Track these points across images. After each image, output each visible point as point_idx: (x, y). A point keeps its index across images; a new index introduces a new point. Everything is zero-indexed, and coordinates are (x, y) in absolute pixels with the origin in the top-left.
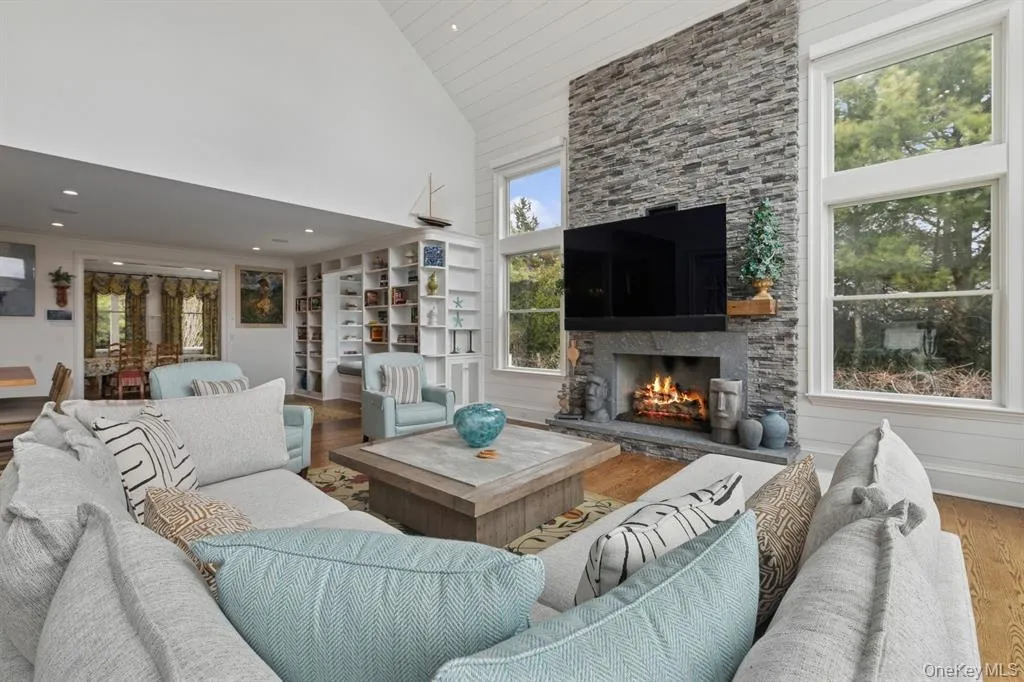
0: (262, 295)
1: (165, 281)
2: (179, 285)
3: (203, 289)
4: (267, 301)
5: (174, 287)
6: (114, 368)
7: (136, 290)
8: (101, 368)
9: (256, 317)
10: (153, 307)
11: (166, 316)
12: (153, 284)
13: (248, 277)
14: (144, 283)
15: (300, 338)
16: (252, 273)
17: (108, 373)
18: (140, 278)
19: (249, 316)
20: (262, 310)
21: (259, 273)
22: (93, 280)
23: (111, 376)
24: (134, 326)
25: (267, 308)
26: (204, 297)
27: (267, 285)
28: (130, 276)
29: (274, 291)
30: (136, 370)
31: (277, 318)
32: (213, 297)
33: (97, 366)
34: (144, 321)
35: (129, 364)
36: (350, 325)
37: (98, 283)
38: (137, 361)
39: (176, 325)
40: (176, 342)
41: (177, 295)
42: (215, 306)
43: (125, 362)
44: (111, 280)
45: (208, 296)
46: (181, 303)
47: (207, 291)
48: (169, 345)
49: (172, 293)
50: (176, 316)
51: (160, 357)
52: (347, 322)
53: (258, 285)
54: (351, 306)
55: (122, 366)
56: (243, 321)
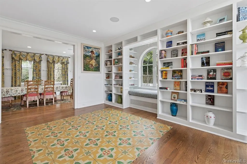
0: (92, 58)
1: (48, 56)
2: (53, 58)
3: (62, 60)
4: (94, 61)
5: (52, 59)
6: (25, 92)
7: (37, 59)
8: (18, 92)
9: (89, 68)
10: (44, 66)
11: (49, 70)
12: (44, 57)
13: (86, 49)
14: (40, 57)
15: (107, 78)
16: (88, 47)
17: (22, 94)
18: (39, 55)
19: (86, 68)
20: (92, 65)
21: (90, 48)
22: (20, 55)
23: (24, 95)
24: (36, 74)
25: (94, 64)
26: (62, 63)
27: (94, 54)
28: (35, 54)
29: (97, 56)
30: (35, 93)
31: (97, 69)
32: (65, 63)
33: (17, 91)
34: (40, 72)
35: (32, 90)
36: (132, 72)
37: (22, 56)
38: (36, 89)
39: (52, 74)
40: (52, 80)
41: (53, 62)
42: (66, 67)
43: (30, 89)
44: (27, 55)
45: (64, 63)
46: (54, 65)
47: (64, 61)
48: (50, 81)
49: (51, 61)
50: (52, 70)
51: (46, 86)
52: (130, 71)
53: (90, 53)
54: (132, 63)
55: (29, 91)
56: (84, 70)
